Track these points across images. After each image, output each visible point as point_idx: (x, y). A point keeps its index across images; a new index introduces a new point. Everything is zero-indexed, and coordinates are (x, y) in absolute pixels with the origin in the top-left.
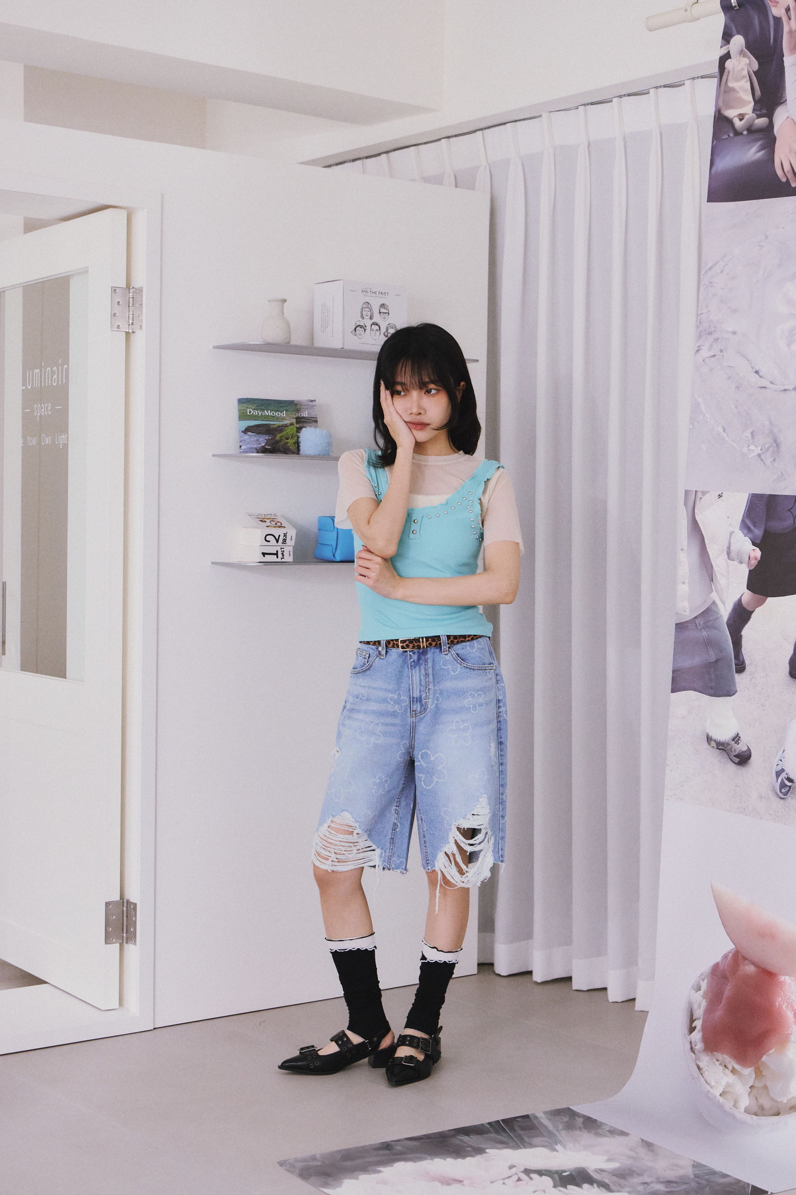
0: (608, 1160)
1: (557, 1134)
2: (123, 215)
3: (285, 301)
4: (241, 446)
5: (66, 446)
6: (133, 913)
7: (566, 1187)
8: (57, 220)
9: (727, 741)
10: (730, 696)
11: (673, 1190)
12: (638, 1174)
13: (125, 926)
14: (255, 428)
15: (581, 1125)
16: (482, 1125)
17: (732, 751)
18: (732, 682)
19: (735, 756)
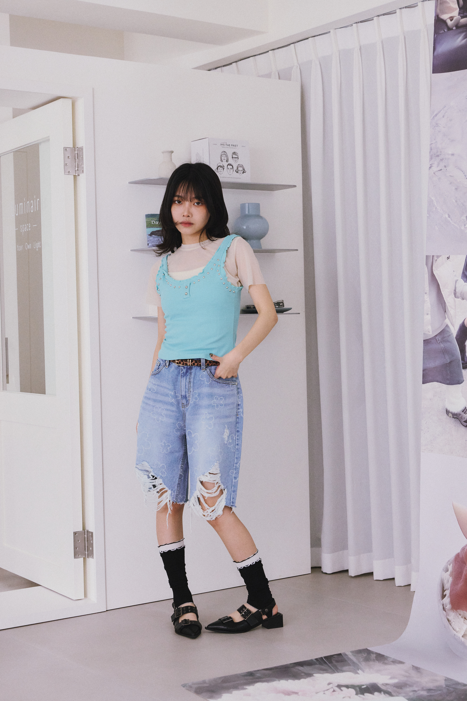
0: (391, 678)
1: (359, 664)
2: (69, 102)
3: (172, 152)
4: (148, 244)
5: (40, 249)
6: (91, 538)
7: (363, 694)
8: (29, 109)
9: (459, 412)
10: (460, 384)
11: (432, 694)
12: (410, 686)
13: (86, 547)
14: (157, 232)
15: (375, 658)
16: (312, 660)
17: (462, 419)
18: (461, 375)
19: (464, 422)
